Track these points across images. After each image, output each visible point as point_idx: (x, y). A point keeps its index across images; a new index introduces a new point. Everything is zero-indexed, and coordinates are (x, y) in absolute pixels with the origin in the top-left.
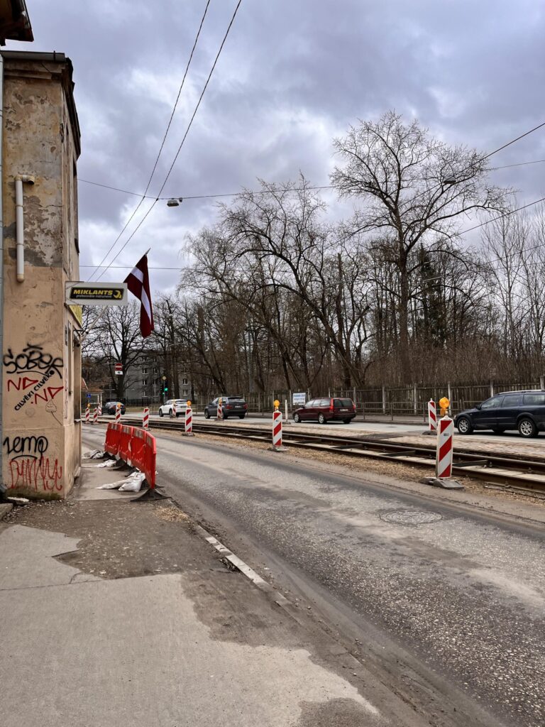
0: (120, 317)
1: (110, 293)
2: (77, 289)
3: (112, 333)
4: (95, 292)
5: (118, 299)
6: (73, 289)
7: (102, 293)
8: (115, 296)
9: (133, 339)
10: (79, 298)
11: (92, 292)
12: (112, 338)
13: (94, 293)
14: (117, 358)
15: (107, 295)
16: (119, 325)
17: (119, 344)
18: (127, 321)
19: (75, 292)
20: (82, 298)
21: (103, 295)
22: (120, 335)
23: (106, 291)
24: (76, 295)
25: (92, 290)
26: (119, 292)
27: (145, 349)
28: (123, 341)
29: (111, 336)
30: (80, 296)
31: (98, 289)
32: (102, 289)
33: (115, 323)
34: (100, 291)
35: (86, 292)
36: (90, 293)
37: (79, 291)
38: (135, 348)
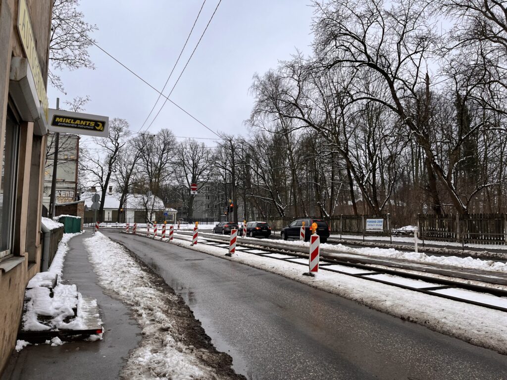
0: (192, 155)
1: (92, 124)
2: (60, 117)
3: (186, 167)
4: (78, 122)
5: (100, 130)
6: (55, 117)
7: (84, 124)
8: (96, 127)
9: (200, 173)
10: (61, 126)
11: (74, 121)
12: (185, 171)
13: (76, 123)
14: (188, 187)
15: (89, 126)
16: (191, 162)
17: (190, 176)
18: (196, 159)
19: (57, 119)
20: (64, 126)
21: (86, 125)
22: (191, 169)
23: (88, 123)
24: (58, 122)
25: (75, 119)
26: (101, 124)
27: (209, 181)
28: (193, 174)
29: (185, 169)
30: (62, 124)
31: (81, 120)
32: (84, 120)
33: (188, 161)
34: (82, 122)
35: (68, 121)
36: (72, 122)
37: (61, 119)
38: (202, 180)
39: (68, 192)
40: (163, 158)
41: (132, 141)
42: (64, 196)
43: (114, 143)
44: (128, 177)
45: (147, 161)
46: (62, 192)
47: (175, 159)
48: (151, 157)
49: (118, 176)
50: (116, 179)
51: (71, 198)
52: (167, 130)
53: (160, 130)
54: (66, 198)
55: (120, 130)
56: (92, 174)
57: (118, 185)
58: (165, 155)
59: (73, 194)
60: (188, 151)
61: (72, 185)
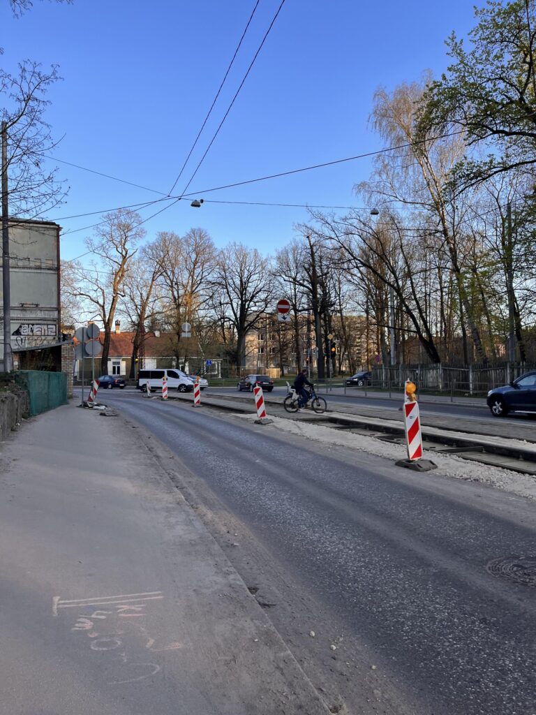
9: (252, 297)
16: (237, 280)
17: (237, 303)
18: (246, 276)
22: (239, 292)
28: (241, 299)
33: (232, 278)
39: (45, 327)
40: (196, 275)
41: (147, 250)
42: (39, 333)
43: (120, 250)
44: (144, 305)
45: (172, 282)
46: (35, 326)
47: (213, 276)
48: (176, 276)
49: (129, 305)
50: (125, 309)
51: (52, 338)
52: (199, 229)
53: (188, 231)
54: (43, 338)
55: (127, 228)
56: (88, 301)
57: (130, 320)
58: (198, 271)
59: (54, 330)
60: (232, 263)
61: (51, 313)
